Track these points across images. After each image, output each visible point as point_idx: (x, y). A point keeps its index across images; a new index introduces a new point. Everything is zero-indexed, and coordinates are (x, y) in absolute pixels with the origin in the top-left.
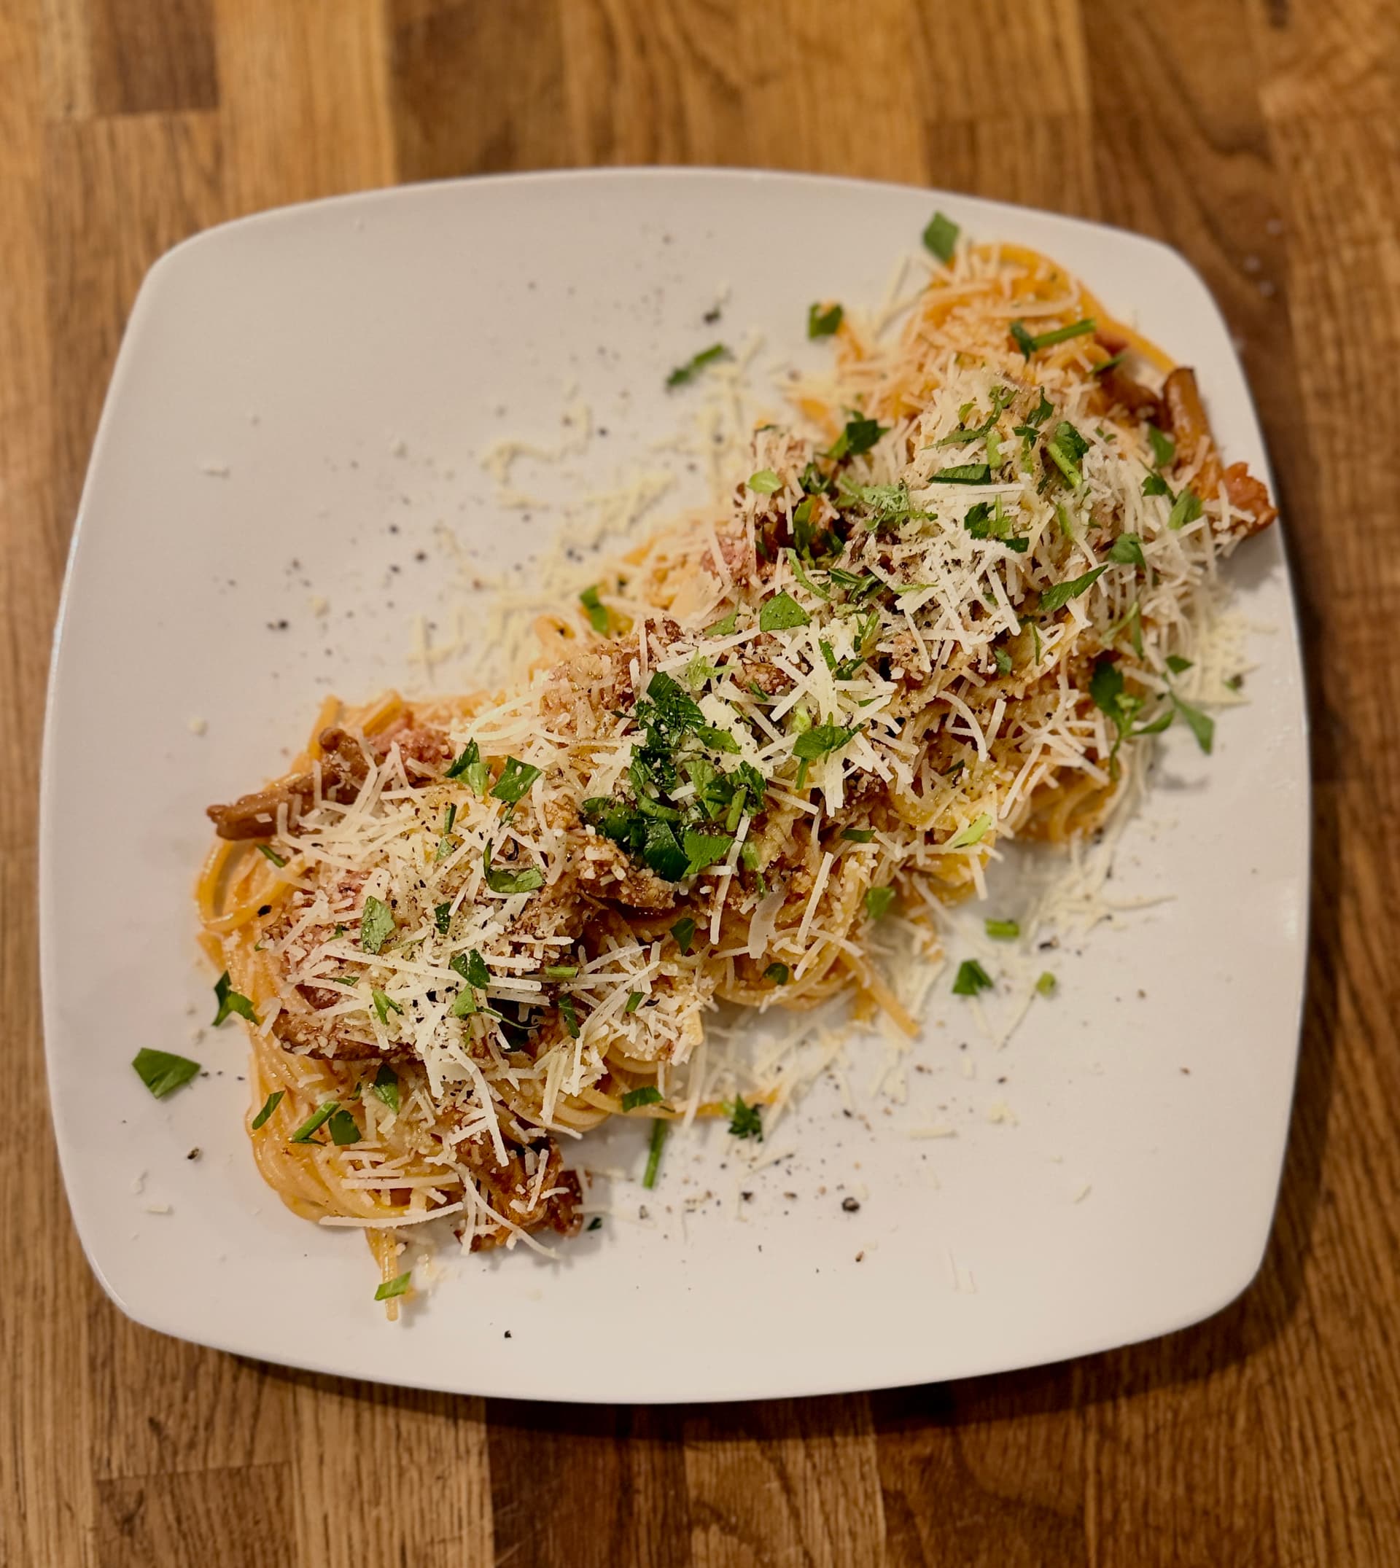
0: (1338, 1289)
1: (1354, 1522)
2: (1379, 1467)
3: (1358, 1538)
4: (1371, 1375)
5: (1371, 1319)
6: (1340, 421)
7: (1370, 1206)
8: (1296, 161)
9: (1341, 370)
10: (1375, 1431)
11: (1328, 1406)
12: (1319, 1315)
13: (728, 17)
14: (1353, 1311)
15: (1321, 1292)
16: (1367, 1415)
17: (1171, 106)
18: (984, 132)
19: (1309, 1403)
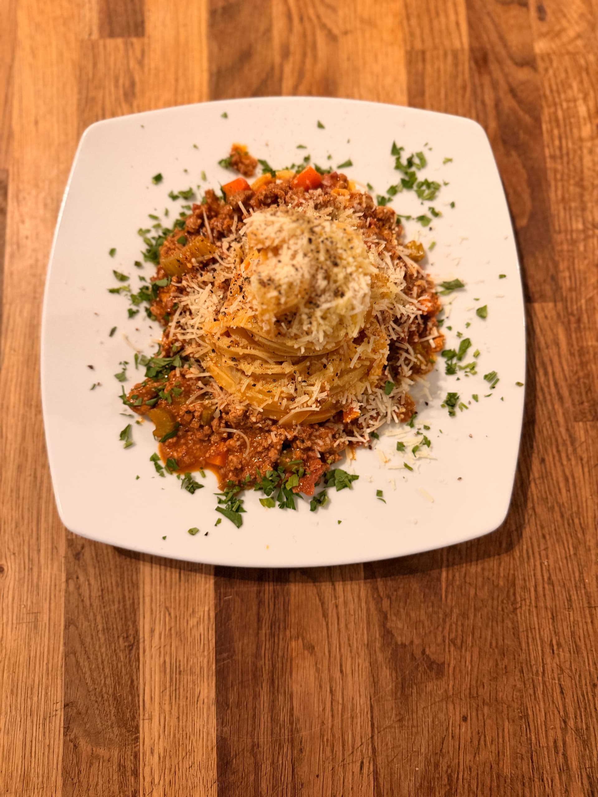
0: (544, 496)
1: (546, 586)
2: (557, 566)
3: (547, 592)
4: (555, 530)
5: (557, 509)
6: (559, 167)
7: (558, 464)
8: (546, 70)
9: (561, 148)
10: (556, 551)
11: (538, 541)
12: (536, 505)
13: (334, 10)
14: (550, 505)
15: (538, 497)
16: (553, 545)
17: (500, 49)
18: (428, 56)
19: (531, 539)
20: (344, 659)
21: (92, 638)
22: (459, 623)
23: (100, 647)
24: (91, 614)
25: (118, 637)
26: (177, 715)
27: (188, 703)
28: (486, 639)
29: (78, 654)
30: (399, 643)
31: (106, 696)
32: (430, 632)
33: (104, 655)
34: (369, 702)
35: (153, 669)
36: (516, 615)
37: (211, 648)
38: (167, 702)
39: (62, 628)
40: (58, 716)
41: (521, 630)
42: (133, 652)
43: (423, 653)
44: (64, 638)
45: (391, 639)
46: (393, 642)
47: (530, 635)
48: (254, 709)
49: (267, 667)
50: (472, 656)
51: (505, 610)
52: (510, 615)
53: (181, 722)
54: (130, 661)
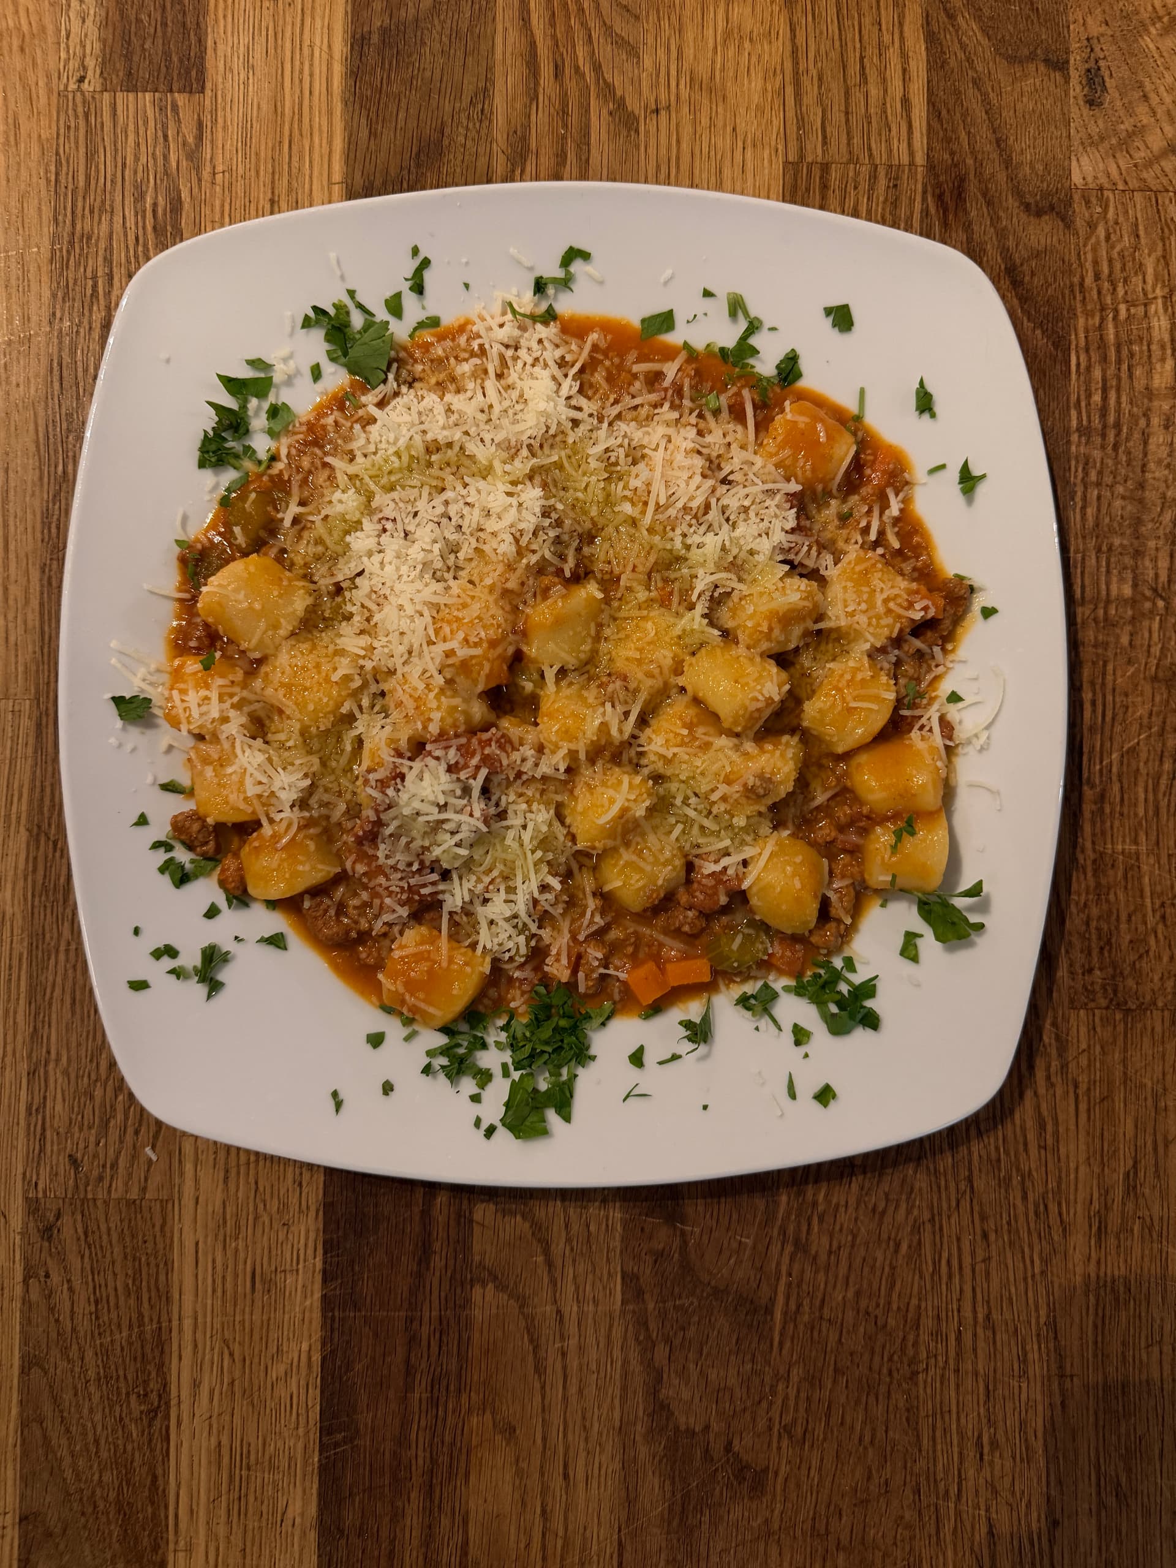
0: (994, 1155)
1: (980, 1331)
2: (1006, 1294)
3: (981, 1344)
4: (1009, 1223)
5: (1016, 1180)
10: (1006, 1265)
11: (973, 1244)
12: (976, 1173)
14: (1003, 1173)
16: (1002, 1253)
19: (958, 1239)
20: (571, 1454)
21: (76, 1395)
22: (803, 1395)
23: (91, 1410)
24: (75, 1347)
25: (128, 1394)
26: (241, 1545)
27: (264, 1524)
28: (852, 1428)
29: (48, 1424)
30: (683, 1428)
31: (101, 1505)
32: (744, 1410)
33: (99, 1428)
34: (616, 1537)
35: (196, 1459)
36: (916, 1384)
37: (311, 1422)
38: (223, 1519)
39: (16, 1371)
40: (8, 1539)
41: (922, 1414)
42: (157, 1423)
43: (728, 1448)
44: (20, 1391)
45: (668, 1419)
46: (671, 1426)
47: (939, 1424)
48: (392, 1541)
49: (420, 1461)
50: (822, 1460)
51: (895, 1374)
52: (904, 1385)
53: (248, 1558)
54: (150, 1441)
